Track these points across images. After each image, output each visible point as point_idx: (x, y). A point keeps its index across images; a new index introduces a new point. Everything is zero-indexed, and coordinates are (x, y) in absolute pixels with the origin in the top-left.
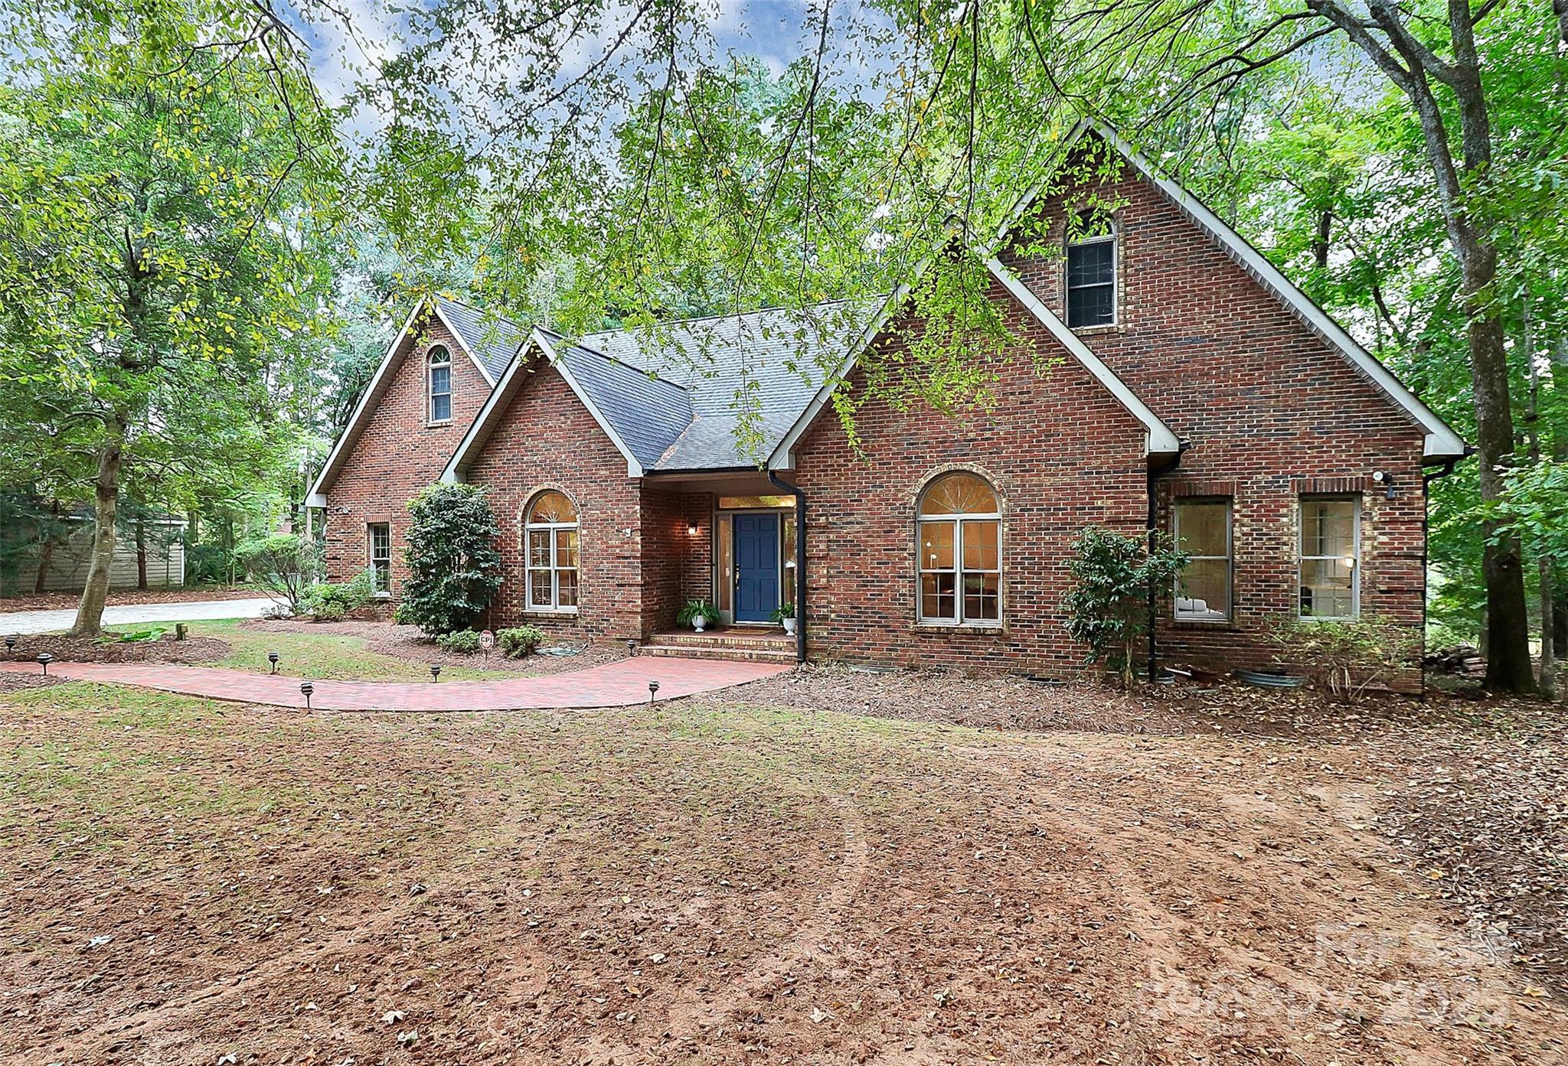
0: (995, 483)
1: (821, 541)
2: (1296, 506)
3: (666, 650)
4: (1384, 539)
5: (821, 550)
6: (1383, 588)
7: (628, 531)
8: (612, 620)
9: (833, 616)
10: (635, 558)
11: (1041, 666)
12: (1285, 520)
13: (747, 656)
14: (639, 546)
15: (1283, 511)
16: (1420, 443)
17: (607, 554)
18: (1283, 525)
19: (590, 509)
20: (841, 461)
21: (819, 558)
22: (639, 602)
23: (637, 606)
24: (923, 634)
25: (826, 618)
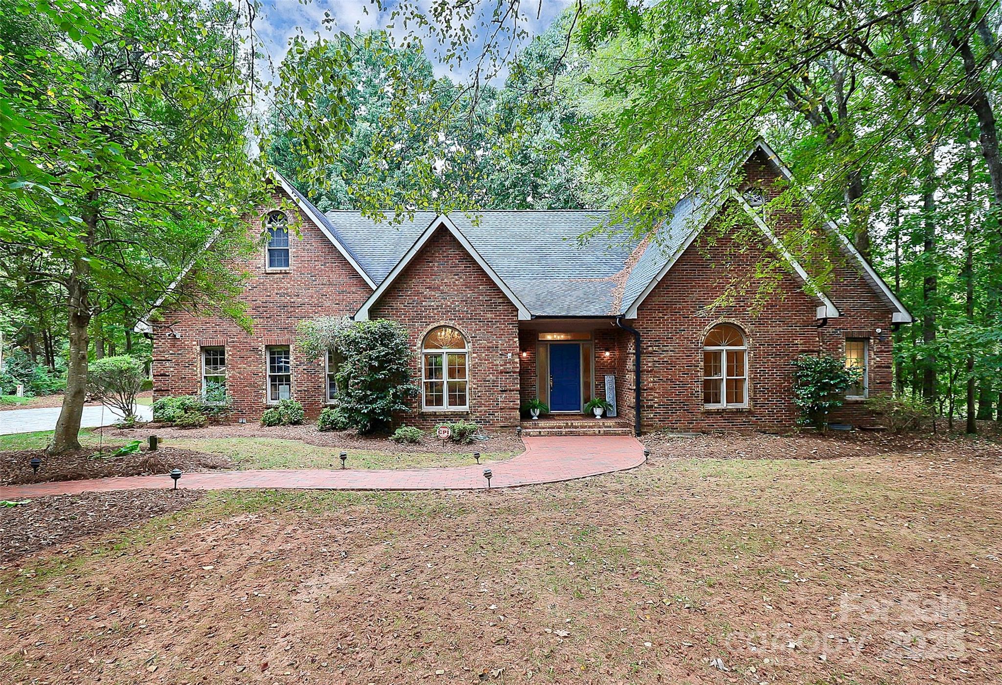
0: (746, 330)
1: (650, 362)
2: (844, 343)
3: (540, 432)
4: (878, 359)
5: (650, 367)
6: (878, 381)
7: (510, 355)
8: (496, 414)
9: (656, 405)
10: (514, 372)
11: (769, 427)
12: (840, 350)
13: (597, 432)
14: (518, 365)
15: (840, 346)
16: (890, 316)
17: (493, 369)
18: (840, 353)
19: (479, 340)
20: (661, 315)
21: (647, 372)
22: (519, 402)
23: (517, 404)
24: (708, 413)
25: (652, 406)
